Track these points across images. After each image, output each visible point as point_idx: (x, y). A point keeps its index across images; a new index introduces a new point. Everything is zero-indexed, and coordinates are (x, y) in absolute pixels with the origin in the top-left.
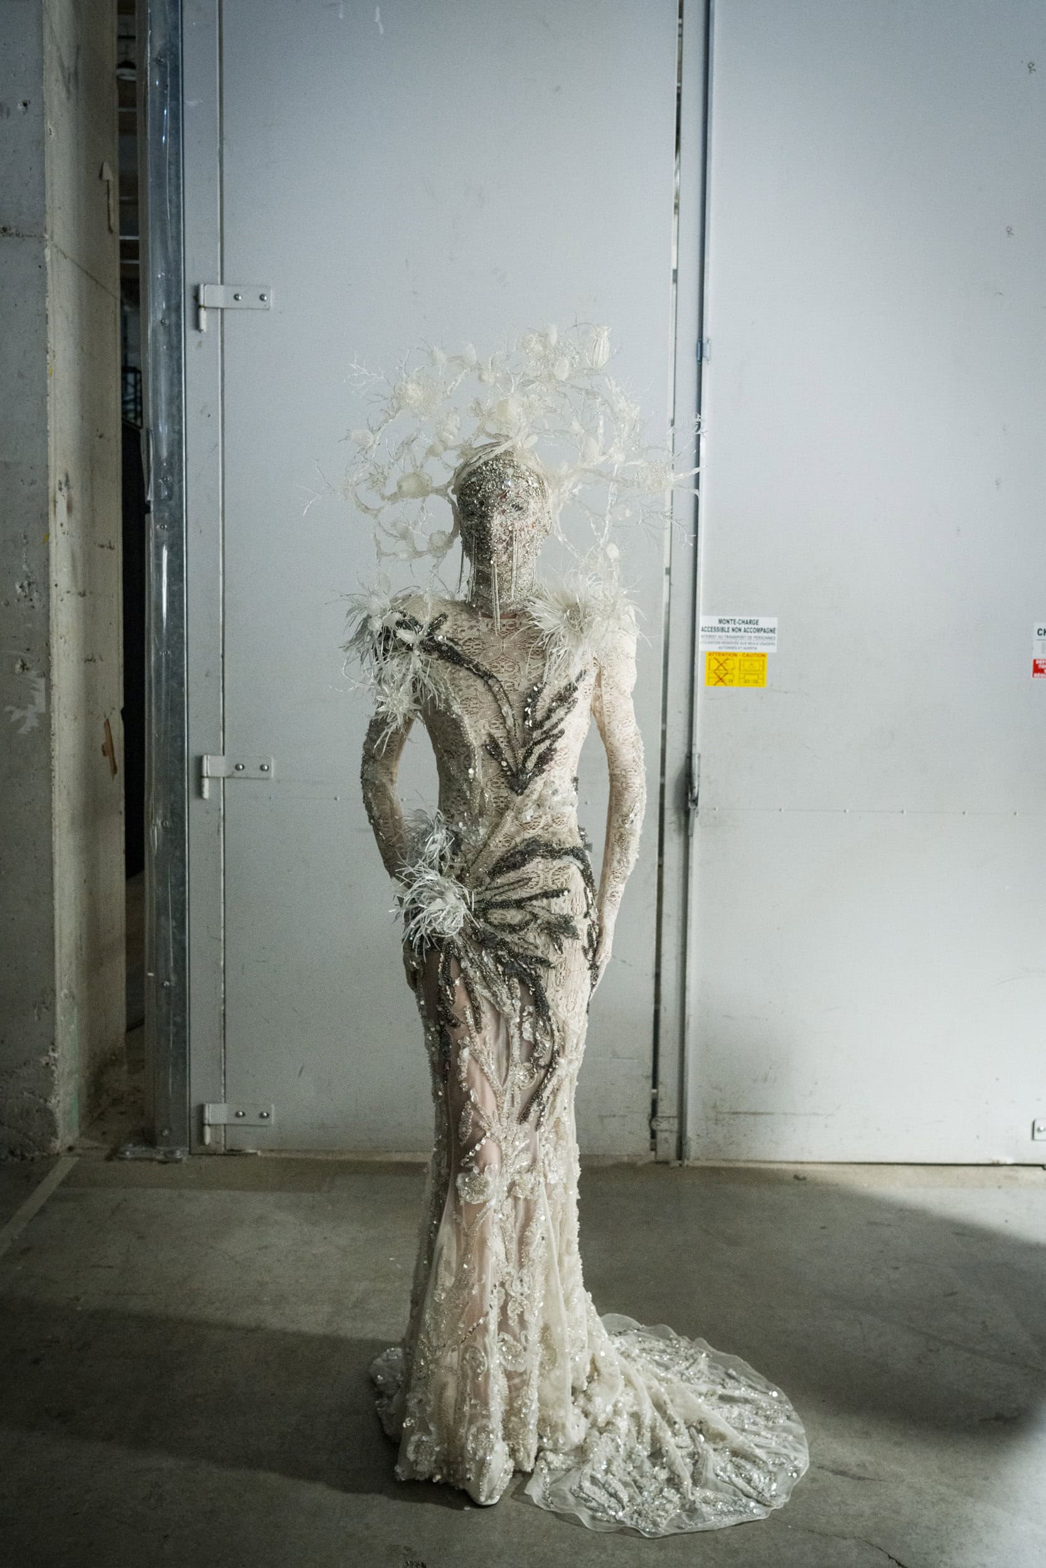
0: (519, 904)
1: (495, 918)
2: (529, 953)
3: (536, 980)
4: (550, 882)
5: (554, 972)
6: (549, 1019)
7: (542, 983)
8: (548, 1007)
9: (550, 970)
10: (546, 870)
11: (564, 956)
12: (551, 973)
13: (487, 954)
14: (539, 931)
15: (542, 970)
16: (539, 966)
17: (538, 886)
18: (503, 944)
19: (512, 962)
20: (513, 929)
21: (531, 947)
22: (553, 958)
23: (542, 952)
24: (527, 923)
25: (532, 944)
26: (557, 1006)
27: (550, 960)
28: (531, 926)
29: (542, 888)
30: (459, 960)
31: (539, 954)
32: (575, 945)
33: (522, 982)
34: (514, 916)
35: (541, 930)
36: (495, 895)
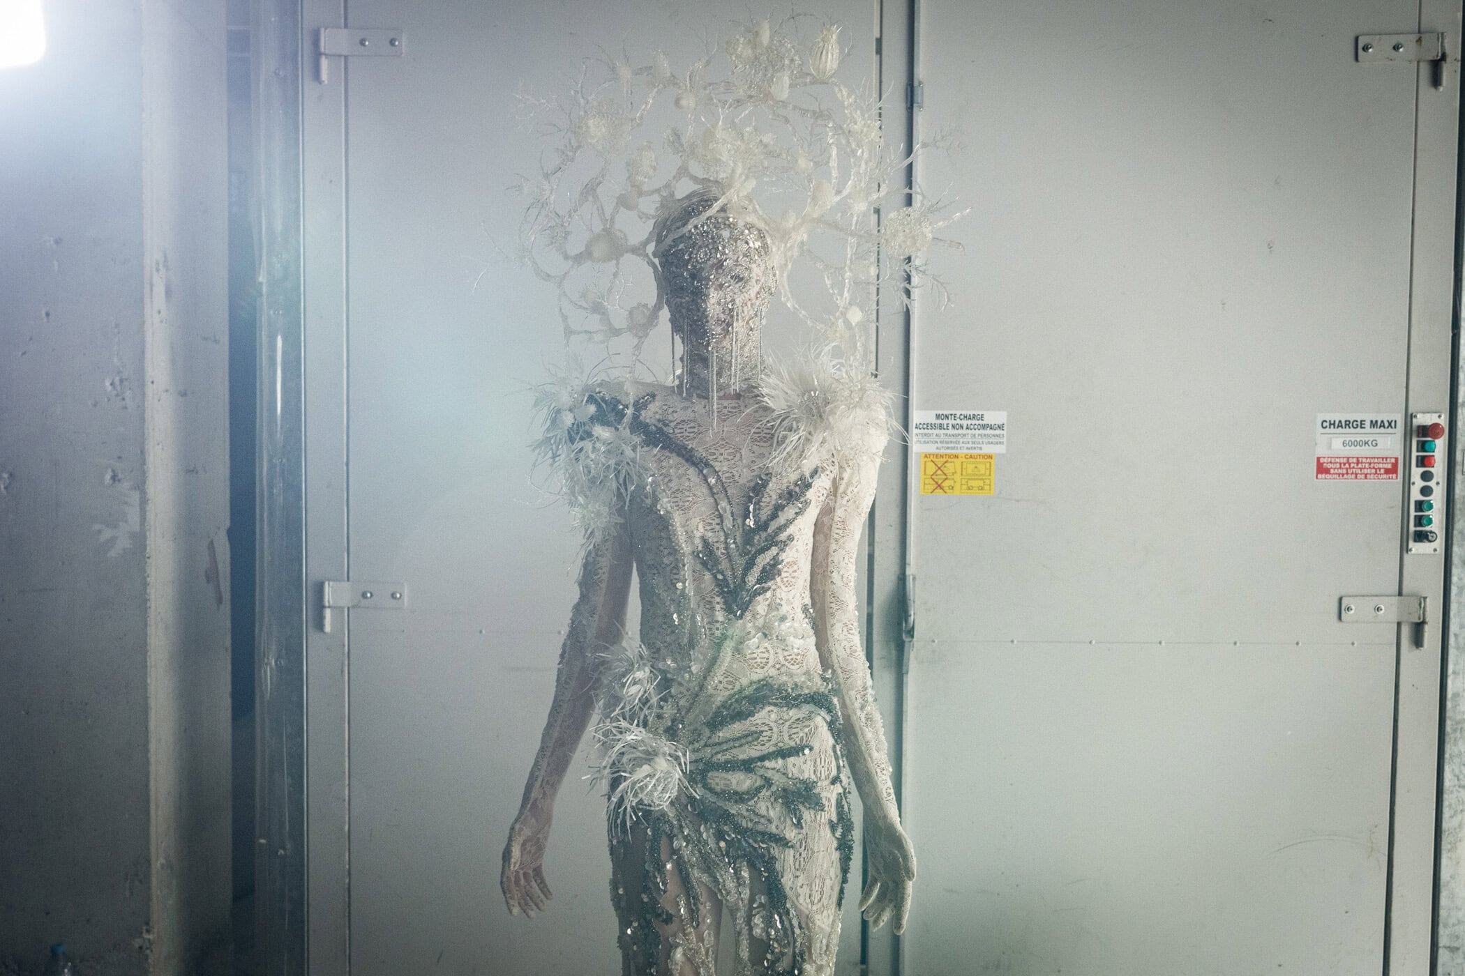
0: (747, 766)
1: (717, 784)
2: (760, 828)
3: (770, 861)
4: (786, 738)
5: (792, 851)
6: (788, 913)
7: (778, 866)
8: (785, 897)
9: (787, 850)
10: (781, 722)
11: (804, 831)
12: (789, 854)
13: (707, 830)
14: (772, 799)
15: (776, 850)
16: (773, 845)
17: (771, 743)
18: (727, 816)
19: (739, 841)
20: (740, 797)
21: (762, 820)
22: (791, 834)
23: (777, 827)
24: (758, 790)
25: (763, 817)
26: (798, 896)
27: (787, 837)
28: (762, 794)
29: (776, 745)
30: (671, 838)
31: (772, 829)
32: (818, 818)
33: (752, 866)
34: (740, 781)
35: (775, 799)
36: (717, 753)
